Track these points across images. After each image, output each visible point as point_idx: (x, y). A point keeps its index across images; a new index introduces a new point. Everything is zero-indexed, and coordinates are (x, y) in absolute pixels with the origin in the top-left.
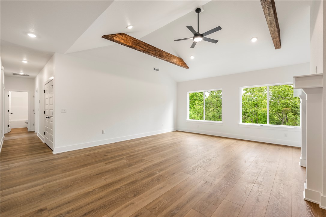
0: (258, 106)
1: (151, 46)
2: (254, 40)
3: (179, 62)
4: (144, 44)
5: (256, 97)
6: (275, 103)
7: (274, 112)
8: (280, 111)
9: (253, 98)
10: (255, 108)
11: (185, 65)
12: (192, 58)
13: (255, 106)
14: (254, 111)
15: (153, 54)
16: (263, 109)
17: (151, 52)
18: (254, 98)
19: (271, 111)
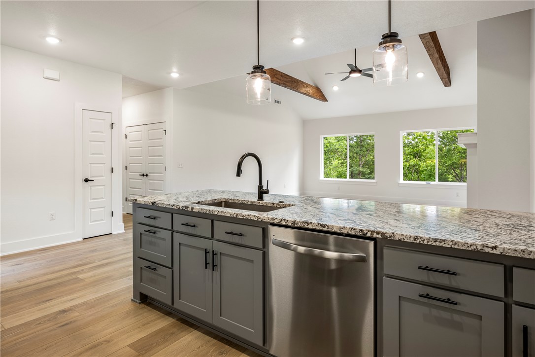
0: (420, 157)
1: (288, 75)
2: (420, 75)
3: (316, 94)
4: (281, 74)
5: (417, 140)
6: (449, 150)
7: (446, 166)
8: (456, 166)
9: (411, 142)
10: (416, 160)
11: (323, 98)
12: (336, 88)
13: (415, 157)
14: (414, 166)
15: (289, 86)
16: (429, 162)
17: (287, 84)
18: (413, 142)
19: (442, 164)
